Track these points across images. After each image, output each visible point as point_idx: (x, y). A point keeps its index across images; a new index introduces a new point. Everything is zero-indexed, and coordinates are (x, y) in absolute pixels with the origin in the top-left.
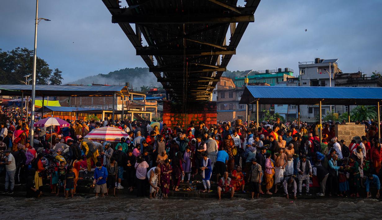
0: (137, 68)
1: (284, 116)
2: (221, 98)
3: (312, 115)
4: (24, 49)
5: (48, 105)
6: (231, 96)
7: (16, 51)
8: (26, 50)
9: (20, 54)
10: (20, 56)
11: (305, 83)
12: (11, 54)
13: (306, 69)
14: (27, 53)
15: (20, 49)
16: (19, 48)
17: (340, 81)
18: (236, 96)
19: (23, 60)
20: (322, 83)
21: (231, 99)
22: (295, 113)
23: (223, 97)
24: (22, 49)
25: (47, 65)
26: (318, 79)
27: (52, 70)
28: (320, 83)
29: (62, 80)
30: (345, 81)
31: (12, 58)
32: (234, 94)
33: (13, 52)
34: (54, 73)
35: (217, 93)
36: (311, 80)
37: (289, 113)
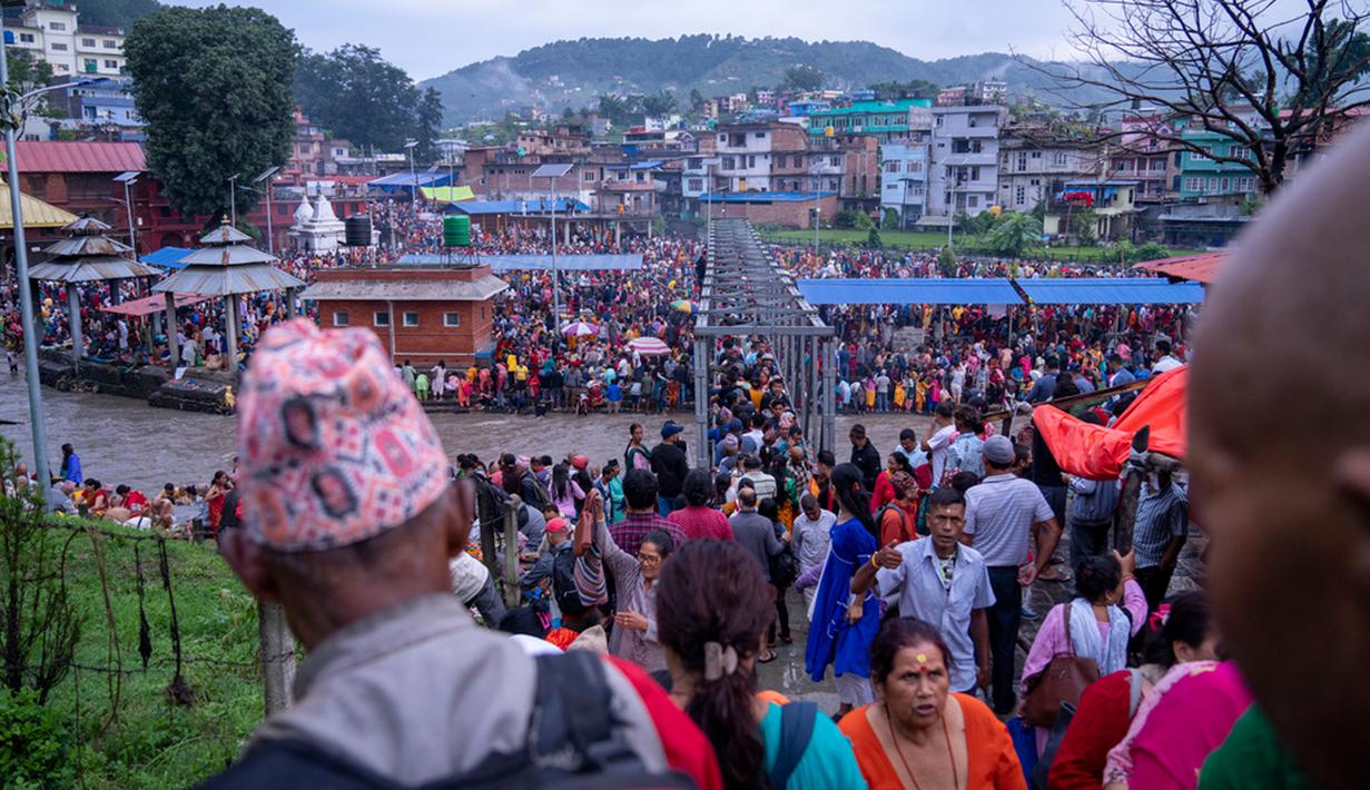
0: (585, 39)
1: (899, 209)
2: (779, 166)
3: (953, 207)
4: (358, 47)
5: (455, 199)
6: (798, 164)
7: (343, 52)
8: (364, 49)
9: (353, 59)
10: (351, 61)
11: (943, 145)
12: (333, 59)
13: (945, 116)
14: (365, 55)
15: (350, 48)
16: (348, 45)
17: (1010, 143)
18: (808, 163)
19: (359, 71)
20: (974, 146)
21: (798, 171)
22: (919, 202)
23: (782, 165)
24: (355, 47)
25: (411, 80)
26: (967, 138)
27: (420, 92)
28: (970, 146)
29: (443, 111)
30: (1018, 142)
31: (335, 67)
32: (804, 160)
33: (335, 53)
34: (426, 97)
35: (770, 158)
36: (954, 139)
37: (906, 202)
